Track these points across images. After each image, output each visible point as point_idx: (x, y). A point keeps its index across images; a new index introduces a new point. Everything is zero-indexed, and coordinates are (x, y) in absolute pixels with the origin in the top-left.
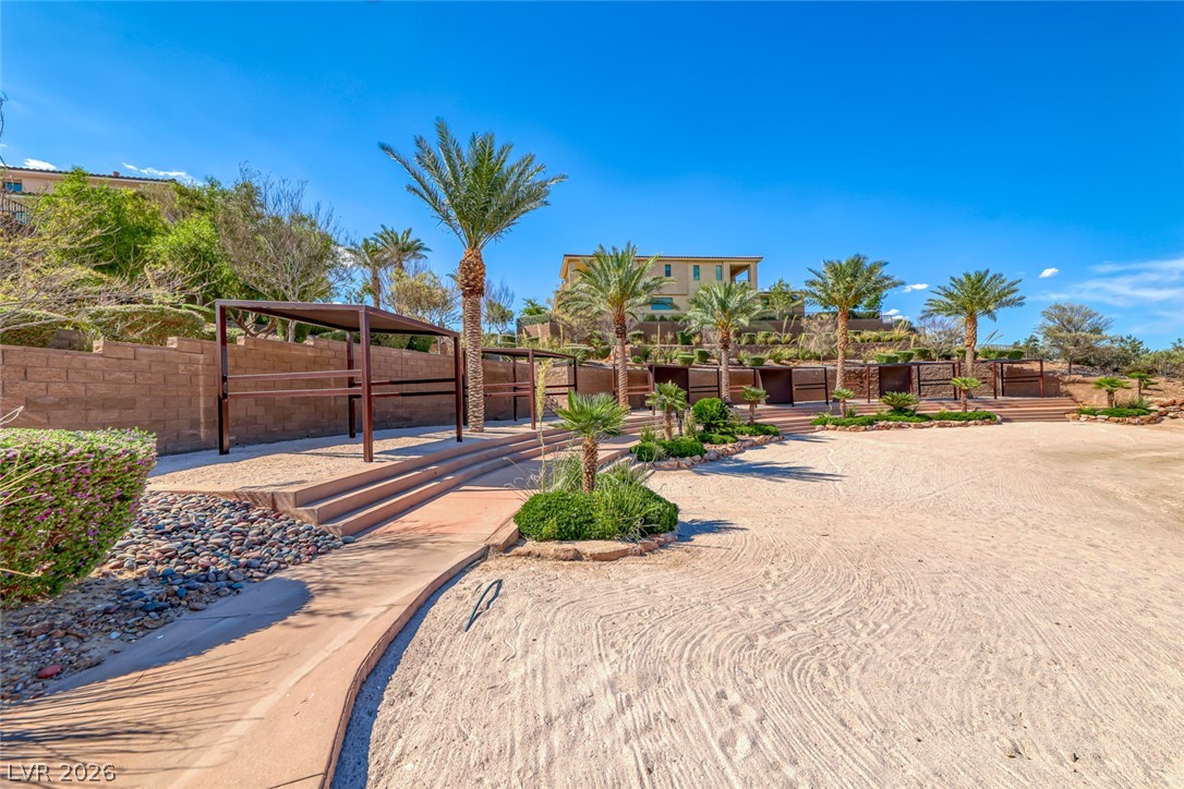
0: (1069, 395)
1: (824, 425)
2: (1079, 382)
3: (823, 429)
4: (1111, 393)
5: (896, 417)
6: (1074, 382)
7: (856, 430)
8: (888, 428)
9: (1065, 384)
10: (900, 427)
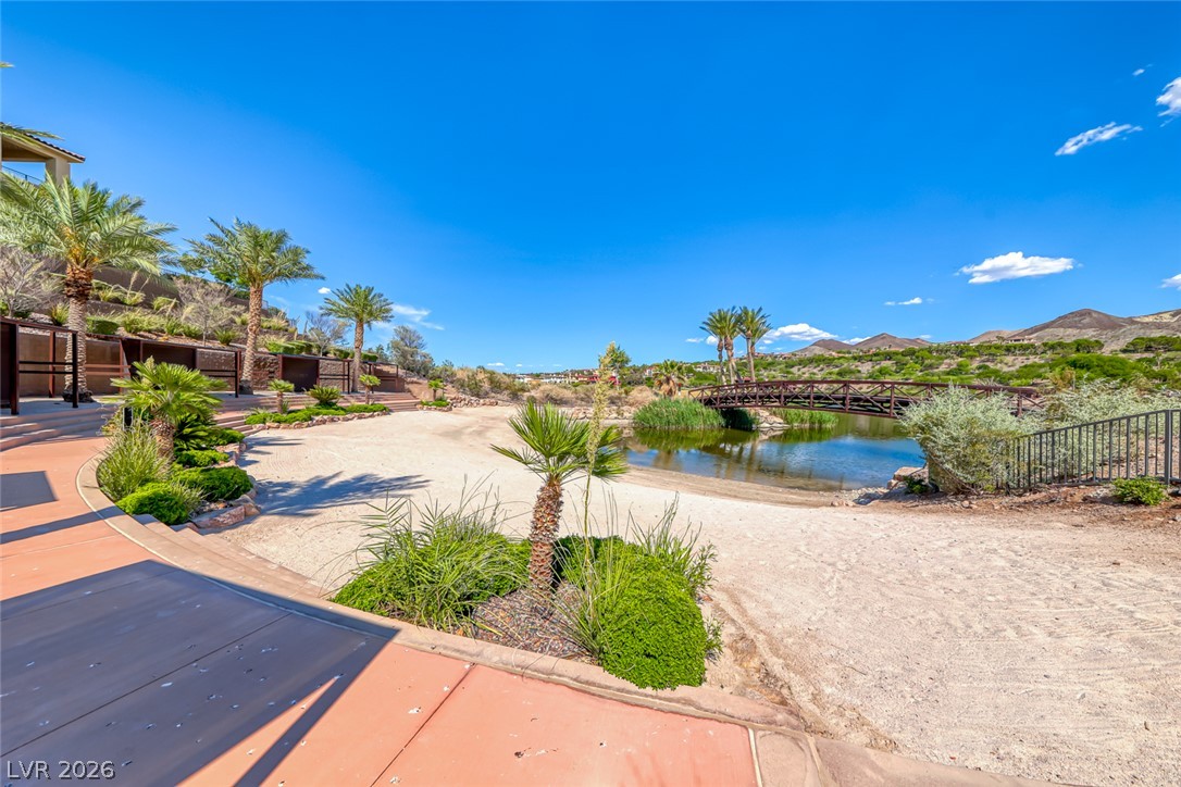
0: (409, 391)
1: (264, 423)
2: (416, 383)
3: (264, 429)
4: (435, 391)
5: (324, 411)
6: (412, 383)
7: (300, 426)
8: (324, 422)
9: (408, 383)
10: (332, 420)
